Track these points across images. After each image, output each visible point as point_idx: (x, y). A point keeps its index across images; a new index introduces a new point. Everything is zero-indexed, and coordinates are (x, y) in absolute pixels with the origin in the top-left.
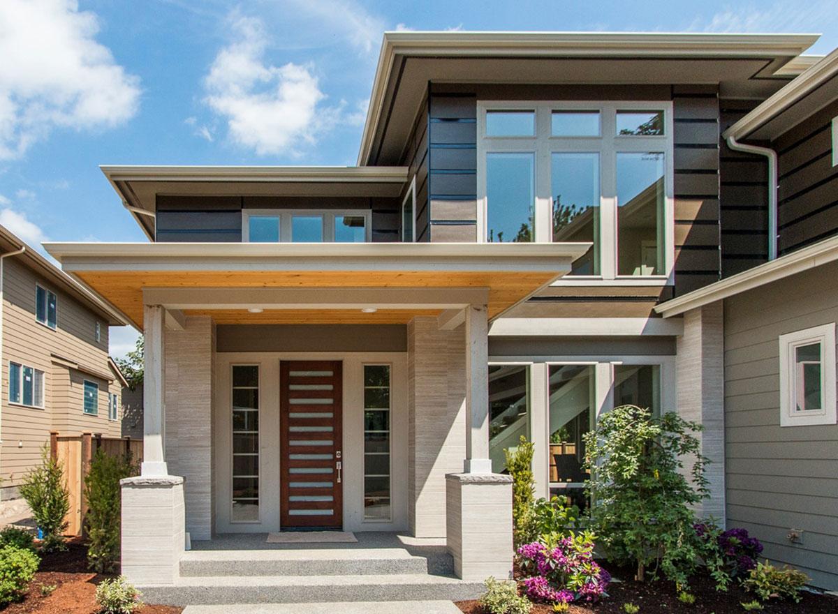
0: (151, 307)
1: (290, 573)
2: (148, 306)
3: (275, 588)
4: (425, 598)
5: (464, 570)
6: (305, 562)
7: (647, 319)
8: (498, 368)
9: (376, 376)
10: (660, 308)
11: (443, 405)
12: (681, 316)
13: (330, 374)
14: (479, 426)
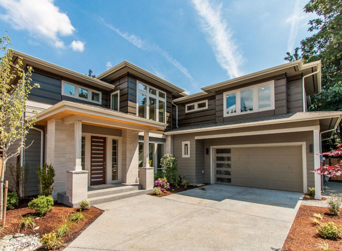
0: (79, 121)
1: (112, 194)
2: (78, 120)
3: (113, 197)
4: (141, 194)
5: (147, 188)
6: (115, 191)
7: (162, 135)
8: (141, 142)
9: (115, 142)
10: (164, 133)
11: (132, 151)
12: (167, 135)
13: (103, 141)
14: (147, 157)
